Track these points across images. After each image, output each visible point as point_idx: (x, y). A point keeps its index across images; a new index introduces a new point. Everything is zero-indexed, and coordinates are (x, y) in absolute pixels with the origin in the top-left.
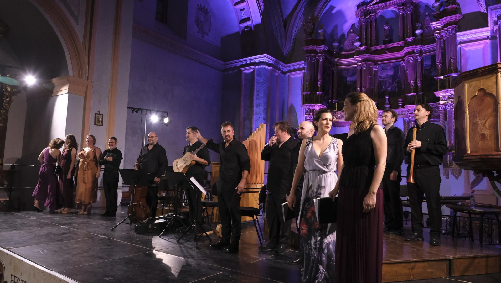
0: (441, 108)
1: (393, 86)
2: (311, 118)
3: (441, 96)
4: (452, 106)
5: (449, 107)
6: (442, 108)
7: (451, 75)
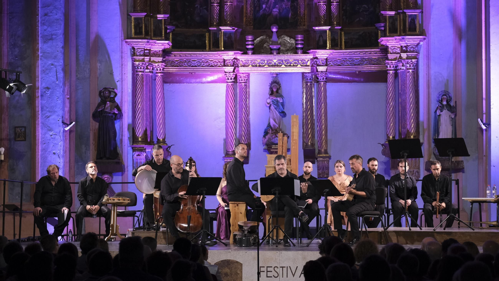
0: (390, 67)
1: (284, 6)
2: (147, 68)
3: (389, 46)
4: (408, 65)
5: (403, 66)
6: (392, 66)
7: (409, 12)
